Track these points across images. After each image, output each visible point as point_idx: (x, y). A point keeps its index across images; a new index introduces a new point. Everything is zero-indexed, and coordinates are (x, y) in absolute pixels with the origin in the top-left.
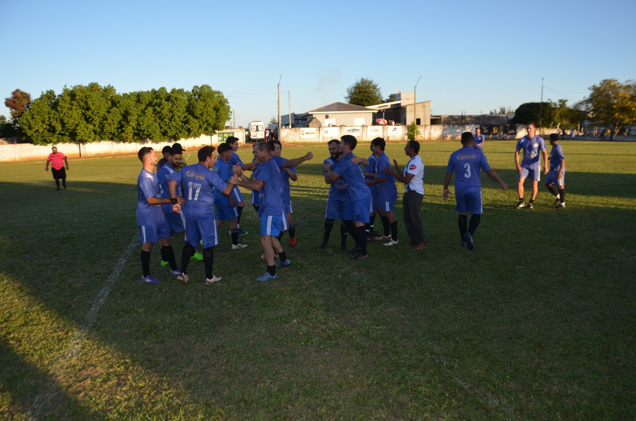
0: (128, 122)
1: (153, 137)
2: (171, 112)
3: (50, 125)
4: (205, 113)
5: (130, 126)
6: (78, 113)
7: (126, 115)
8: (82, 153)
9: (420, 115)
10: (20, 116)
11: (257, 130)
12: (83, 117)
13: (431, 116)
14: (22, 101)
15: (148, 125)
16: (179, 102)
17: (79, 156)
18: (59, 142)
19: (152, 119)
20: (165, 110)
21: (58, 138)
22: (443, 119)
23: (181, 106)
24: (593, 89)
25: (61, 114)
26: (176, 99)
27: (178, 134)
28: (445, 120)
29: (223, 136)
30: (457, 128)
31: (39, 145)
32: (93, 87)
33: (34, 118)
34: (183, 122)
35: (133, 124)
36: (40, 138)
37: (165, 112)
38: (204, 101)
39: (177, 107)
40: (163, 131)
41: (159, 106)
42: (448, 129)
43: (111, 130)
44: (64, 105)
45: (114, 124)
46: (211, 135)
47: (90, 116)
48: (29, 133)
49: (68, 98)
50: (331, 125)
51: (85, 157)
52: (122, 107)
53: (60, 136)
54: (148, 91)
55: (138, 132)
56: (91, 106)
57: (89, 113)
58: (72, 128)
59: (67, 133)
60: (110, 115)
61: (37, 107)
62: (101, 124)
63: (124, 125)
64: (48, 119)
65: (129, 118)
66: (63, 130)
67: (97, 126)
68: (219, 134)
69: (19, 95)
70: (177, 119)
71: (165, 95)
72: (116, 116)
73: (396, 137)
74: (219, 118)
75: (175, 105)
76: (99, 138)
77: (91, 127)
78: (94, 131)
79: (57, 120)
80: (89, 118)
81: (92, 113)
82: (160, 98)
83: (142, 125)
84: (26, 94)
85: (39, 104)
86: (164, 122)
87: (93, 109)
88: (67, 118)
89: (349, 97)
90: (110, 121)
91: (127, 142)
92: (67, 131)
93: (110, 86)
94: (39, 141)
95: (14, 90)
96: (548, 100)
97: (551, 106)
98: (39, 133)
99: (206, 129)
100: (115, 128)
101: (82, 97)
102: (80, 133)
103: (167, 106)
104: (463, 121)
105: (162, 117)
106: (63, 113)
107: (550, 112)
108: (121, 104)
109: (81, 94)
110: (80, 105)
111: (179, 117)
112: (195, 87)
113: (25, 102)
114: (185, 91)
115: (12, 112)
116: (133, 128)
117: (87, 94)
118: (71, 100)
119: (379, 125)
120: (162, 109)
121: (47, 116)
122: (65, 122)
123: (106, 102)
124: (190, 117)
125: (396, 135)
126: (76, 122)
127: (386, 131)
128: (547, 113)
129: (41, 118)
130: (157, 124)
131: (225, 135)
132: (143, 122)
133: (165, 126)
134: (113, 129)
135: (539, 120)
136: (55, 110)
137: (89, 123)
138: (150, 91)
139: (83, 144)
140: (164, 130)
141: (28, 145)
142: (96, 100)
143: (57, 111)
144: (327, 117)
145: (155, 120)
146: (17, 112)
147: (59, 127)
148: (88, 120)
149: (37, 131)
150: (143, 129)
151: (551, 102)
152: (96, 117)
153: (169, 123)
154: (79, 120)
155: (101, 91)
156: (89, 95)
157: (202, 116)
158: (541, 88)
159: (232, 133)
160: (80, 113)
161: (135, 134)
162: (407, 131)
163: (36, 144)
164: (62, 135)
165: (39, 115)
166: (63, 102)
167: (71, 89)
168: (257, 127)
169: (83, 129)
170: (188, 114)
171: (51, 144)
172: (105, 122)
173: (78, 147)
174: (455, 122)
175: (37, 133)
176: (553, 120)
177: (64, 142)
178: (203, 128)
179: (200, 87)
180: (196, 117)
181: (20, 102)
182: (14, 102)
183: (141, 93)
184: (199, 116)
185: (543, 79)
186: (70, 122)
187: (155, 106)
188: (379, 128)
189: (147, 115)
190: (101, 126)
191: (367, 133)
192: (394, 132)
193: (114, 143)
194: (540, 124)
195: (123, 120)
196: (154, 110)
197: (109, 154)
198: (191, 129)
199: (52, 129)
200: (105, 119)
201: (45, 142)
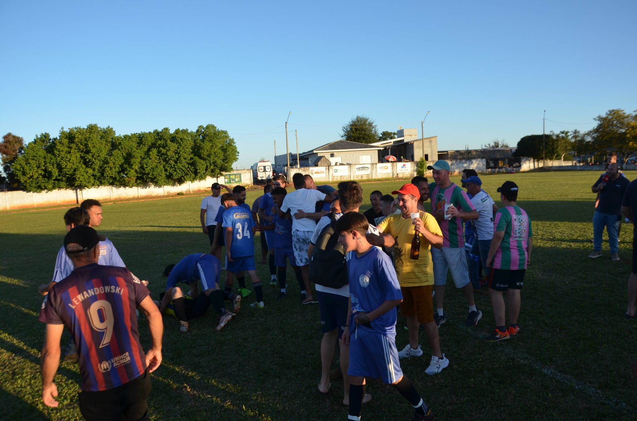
0: (131, 166)
1: (158, 180)
2: (177, 153)
3: (45, 170)
4: (213, 154)
5: (133, 169)
6: (77, 157)
7: (128, 158)
8: (79, 200)
9: (428, 151)
10: (11, 162)
11: (265, 170)
12: (82, 161)
13: (439, 152)
14: (14, 145)
15: (152, 168)
16: (185, 143)
17: (76, 202)
18: (54, 189)
19: (156, 161)
20: (171, 152)
21: (54, 184)
22: (450, 154)
23: (187, 146)
24: (599, 120)
25: (58, 158)
26: (181, 139)
27: (184, 177)
28: (451, 155)
29: (230, 178)
30: (464, 163)
31: (32, 192)
32: (92, 128)
33: (29, 163)
34: (188, 164)
35: (136, 167)
36: (34, 185)
37: (170, 153)
38: (211, 141)
39: (183, 148)
40: (168, 174)
41: (164, 148)
42: (455, 164)
43: (112, 174)
44: (61, 149)
45: (115, 167)
46: (217, 177)
47: (89, 160)
48: (23, 179)
49: (66, 141)
50: (338, 164)
52: (124, 149)
53: (56, 182)
54: (149, 132)
55: (141, 175)
56: (91, 149)
57: (89, 156)
58: (70, 173)
59: (64, 179)
60: (112, 158)
61: (32, 152)
62: (101, 167)
63: (126, 168)
64: (43, 164)
65: (133, 160)
66: (59, 175)
67: (97, 170)
68: (226, 175)
69: (11, 139)
70: (184, 161)
71: (169, 136)
72: (118, 158)
73: (406, 174)
74: (227, 159)
75: (181, 146)
76: (98, 183)
77: (90, 171)
78: (93, 175)
79: (53, 165)
80: (89, 161)
81: (93, 156)
82: (164, 139)
83: (146, 168)
84: (18, 138)
85: (33, 148)
86: (169, 164)
87: (94, 152)
88: (65, 163)
89: (345, 135)
90: (111, 164)
91: (128, 186)
92: (64, 177)
93: (109, 127)
94: (33, 188)
95: (5, 134)
96: (551, 132)
97: (553, 139)
98: (34, 179)
99: (213, 171)
100: (115, 172)
101: (81, 140)
102: (79, 178)
103: (173, 146)
104: (470, 155)
105: (167, 159)
106: (60, 157)
107: (553, 144)
108: (122, 146)
109: (80, 137)
110: (79, 148)
111: (185, 159)
112: (200, 127)
113: (17, 147)
114: (189, 131)
115: (3, 157)
116: (136, 171)
117: (87, 136)
118: (69, 143)
119: (388, 161)
120: (167, 151)
121: (42, 161)
122: (63, 167)
123: (106, 144)
124: (197, 158)
125: (405, 171)
126: (74, 167)
127: (395, 168)
128: (550, 145)
129: (36, 164)
130: (162, 167)
131: (231, 177)
132: (147, 165)
133: (171, 169)
134: (114, 173)
135: (543, 151)
136: (52, 154)
137: (88, 167)
138: (152, 132)
139: (81, 189)
140: (170, 173)
141: (20, 193)
142: (97, 142)
143: (54, 154)
144: (332, 155)
145: (160, 162)
146: (9, 157)
147: (55, 172)
148: (87, 163)
149: (32, 177)
150: (147, 172)
151: (553, 133)
152: (97, 161)
153: (174, 165)
154: (78, 164)
155: (101, 133)
156: (90, 138)
157: (210, 157)
158: (543, 120)
159: (239, 174)
160: (79, 157)
161: (138, 178)
162: (415, 167)
163: (29, 191)
164: (59, 180)
165: (33, 160)
166: (61, 145)
167: (68, 132)
168: (265, 167)
169: (83, 173)
170: (194, 155)
171: (46, 191)
172: (105, 166)
173: (75, 193)
174: (461, 157)
175: (31, 179)
176: (557, 152)
177: (60, 188)
178: (209, 170)
179: (205, 126)
180: (204, 159)
181: (12, 147)
182: (6, 147)
183: (143, 134)
184: (207, 158)
185: (545, 111)
186: (68, 167)
187: (159, 147)
188: (389, 165)
189: (151, 157)
190: (101, 170)
191: (376, 170)
192: (403, 169)
193: (114, 188)
194: (544, 156)
195: (125, 163)
196: (159, 152)
197: (108, 200)
198: (198, 171)
199: (47, 175)
200: (106, 162)
201: (39, 188)
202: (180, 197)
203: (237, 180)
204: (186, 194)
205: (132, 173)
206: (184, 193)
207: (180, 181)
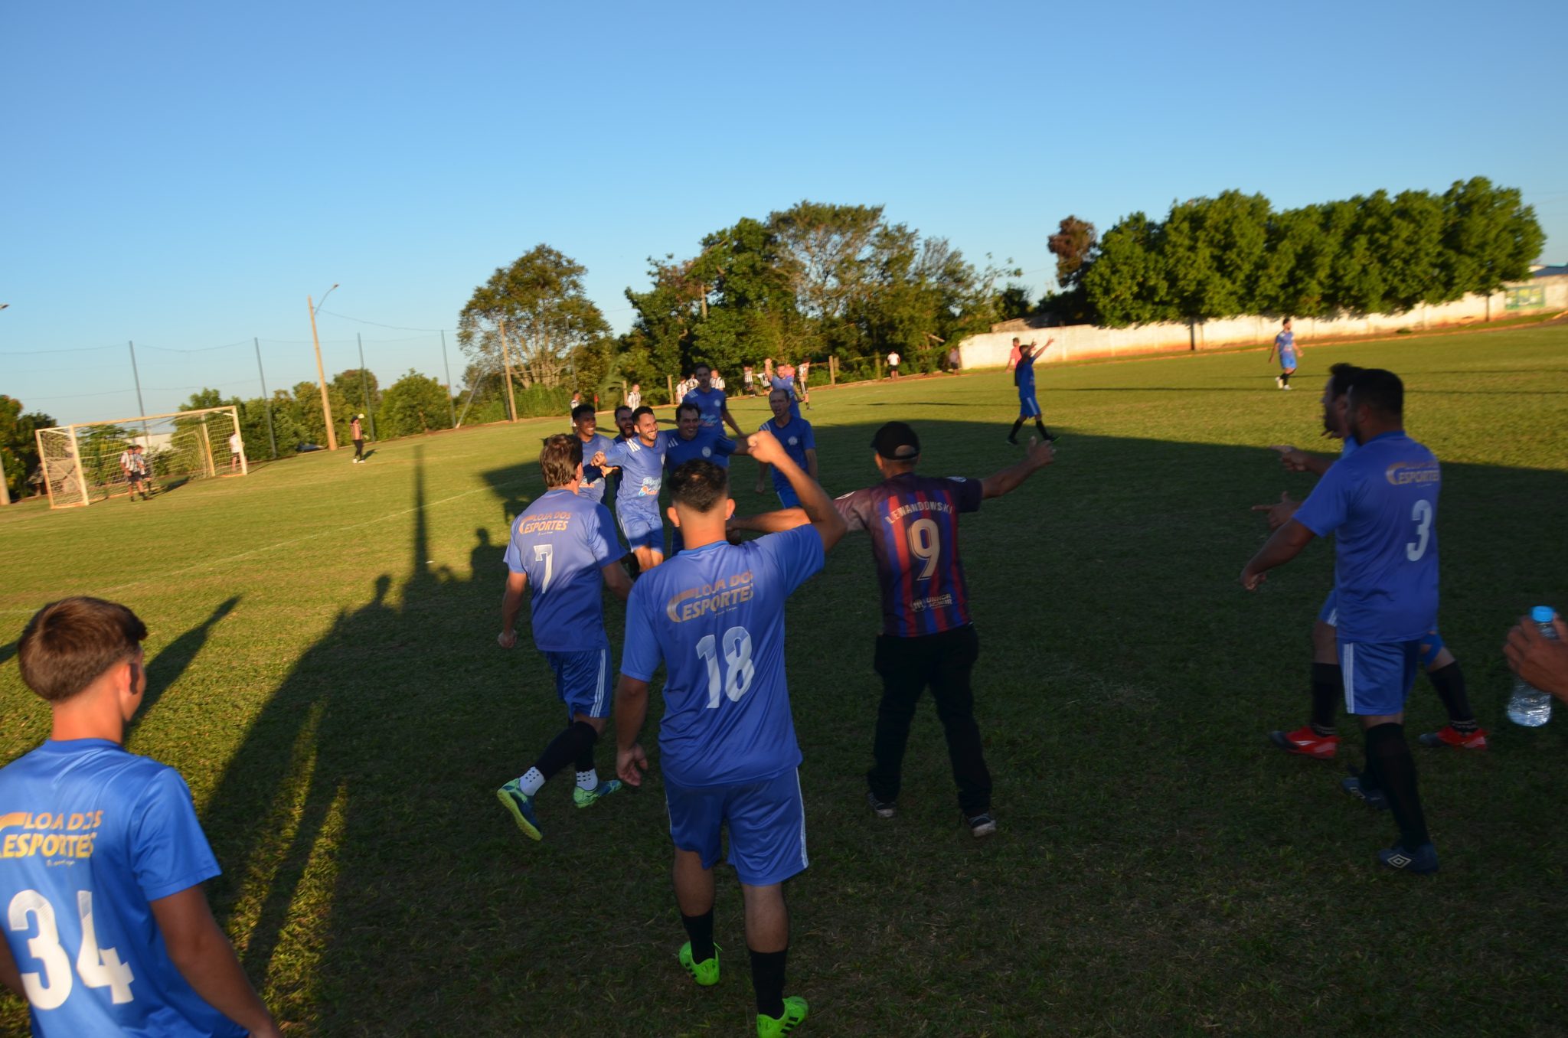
0: (1312, 271)
2: (1412, 243)
3: (1141, 285)
5: (1316, 279)
6: (1206, 257)
7: (1307, 256)
8: (1197, 342)
12: (1215, 264)
15: (1355, 276)
16: (1431, 221)
17: (1189, 347)
18: (1152, 321)
19: (1363, 261)
20: (1399, 240)
21: (1155, 310)
23: (1432, 228)
25: (1171, 260)
26: (1421, 213)
29: (1517, 296)
32: (1229, 198)
33: (1118, 271)
34: (1434, 265)
35: (1322, 274)
37: (1398, 244)
38: (1483, 213)
39: (1426, 230)
40: (1387, 288)
41: (1384, 232)
43: (1270, 291)
44: (1180, 240)
45: (1278, 276)
46: (1490, 294)
47: (1230, 262)
48: (1103, 302)
49: (1185, 226)
51: (1203, 351)
52: (1298, 238)
53: (1160, 307)
54: (1343, 201)
55: (1331, 292)
56: (1237, 239)
58: (1192, 289)
59: (1177, 300)
60: (1274, 258)
62: (1248, 277)
63: (1301, 278)
64: (1142, 272)
65: (1316, 261)
66: (1168, 294)
67: (1238, 283)
68: (1512, 289)
69: (1072, 226)
70: (1424, 259)
71: (1389, 207)
72: (1284, 261)
74: (1521, 252)
76: (1239, 309)
77: (1229, 285)
78: (1233, 293)
79: (1158, 274)
80: (1229, 265)
81: (1239, 255)
82: (1379, 215)
83: (1344, 276)
84: (1085, 224)
85: (1119, 242)
86: (1393, 267)
87: (1241, 245)
88: (1182, 269)
90: (1272, 271)
92: (1176, 297)
93: (1258, 194)
94: (1115, 319)
95: (1065, 216)
99: (1482, 281)
100: (1279, 286)
101: (1218, 222)
102: (1211, 298)
103: (1404, 229)
105: (1389, 257)
106: (1175, 258)
108: (1294, 232)
109: (1214, 216)
110: (1212, 238)
111: (1428, 254)
112: (1457, 184)
113: (1085, 241)
114: (1430, 195)
115: (1060, 261)
116: (1322, 283)
117: (1229, 214)
118: (1191, 229)
120: (1391, 238)
121: (1141, 266)
122: (1179, 277)
124: (1452, 252)
126: (1200, 276)
129: (1129, 272)
131: (1521, 293)
132: (1345, 269)
133: (1394, 278)
134: (1275, 288)
136: (1157, 253)
137: (1226, 277)
138: (1349, 200)
139: (1201, 322)
140: (1391, 286)
141: (1086, 329)
143: (1163, 253)
145: (1370, 264)
146: (1071, 261)
148: (1222, 267)
149: (1116, 297)
150: (1346, 284)
152: (1245, 263)
153: (1403, 269)
154: (1207, 270)
155: (1248, 206)
156: (1235, 217)
157: (1483, 249)
159: (1538, 286)
160: (1210, 256)
161: (1325, 298)
163: (1104, 326)
164: (1165, 304)
165: (1125, 264)
166: (1176, 234)
169: (1219, 288)
170: (1447, 247)
171: (1134, 325)
172: (1260, 273)
173: (1189, 330)
175: (1116, 303)
177: (1164, 318)
178: (1475, 279)
179: (1466, 182)
180: (1472, 255)
182: (1067, 242)
183: (1332, 206)
184: (1475, 250)
186: (1190, 277)
187: (1370, 233)
189: (1355, 253)
190: (1249, 281)
193: (1265, 320)
195: (1298, 266)
196: (1371, 242)
197: (1252, 344)
198: (1457, 281)
199: (1145, 294)
200: (1261, 266)
201: (1126, 319)
202: (1401, 338)
203: (1534, 299)
204: (1416, 332)
205: (1315, 288)
206: (1412, 329)
207: (1408, 304)
